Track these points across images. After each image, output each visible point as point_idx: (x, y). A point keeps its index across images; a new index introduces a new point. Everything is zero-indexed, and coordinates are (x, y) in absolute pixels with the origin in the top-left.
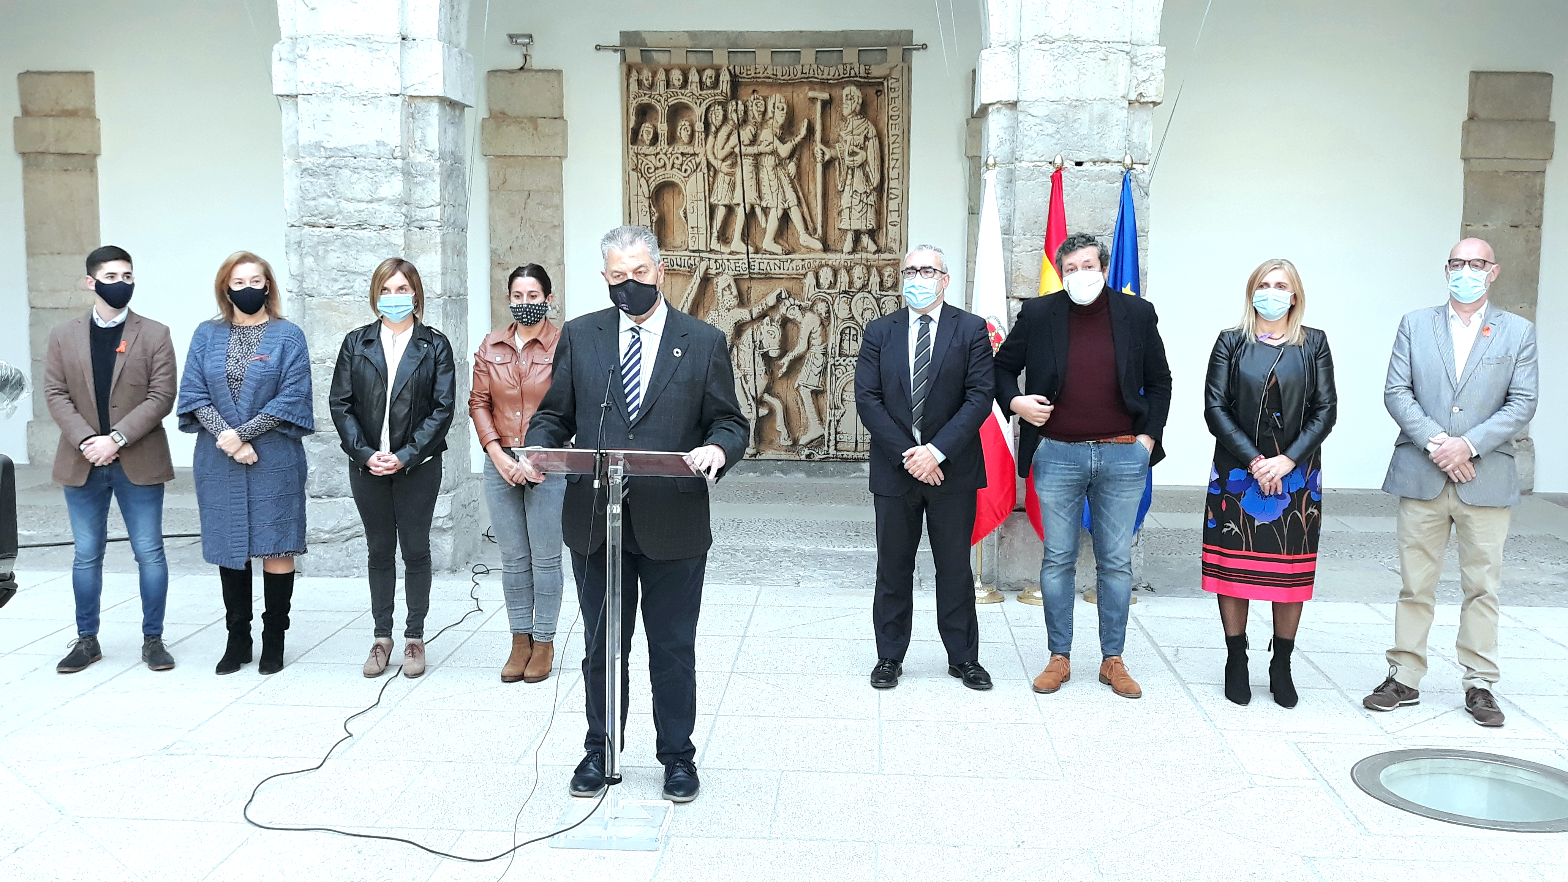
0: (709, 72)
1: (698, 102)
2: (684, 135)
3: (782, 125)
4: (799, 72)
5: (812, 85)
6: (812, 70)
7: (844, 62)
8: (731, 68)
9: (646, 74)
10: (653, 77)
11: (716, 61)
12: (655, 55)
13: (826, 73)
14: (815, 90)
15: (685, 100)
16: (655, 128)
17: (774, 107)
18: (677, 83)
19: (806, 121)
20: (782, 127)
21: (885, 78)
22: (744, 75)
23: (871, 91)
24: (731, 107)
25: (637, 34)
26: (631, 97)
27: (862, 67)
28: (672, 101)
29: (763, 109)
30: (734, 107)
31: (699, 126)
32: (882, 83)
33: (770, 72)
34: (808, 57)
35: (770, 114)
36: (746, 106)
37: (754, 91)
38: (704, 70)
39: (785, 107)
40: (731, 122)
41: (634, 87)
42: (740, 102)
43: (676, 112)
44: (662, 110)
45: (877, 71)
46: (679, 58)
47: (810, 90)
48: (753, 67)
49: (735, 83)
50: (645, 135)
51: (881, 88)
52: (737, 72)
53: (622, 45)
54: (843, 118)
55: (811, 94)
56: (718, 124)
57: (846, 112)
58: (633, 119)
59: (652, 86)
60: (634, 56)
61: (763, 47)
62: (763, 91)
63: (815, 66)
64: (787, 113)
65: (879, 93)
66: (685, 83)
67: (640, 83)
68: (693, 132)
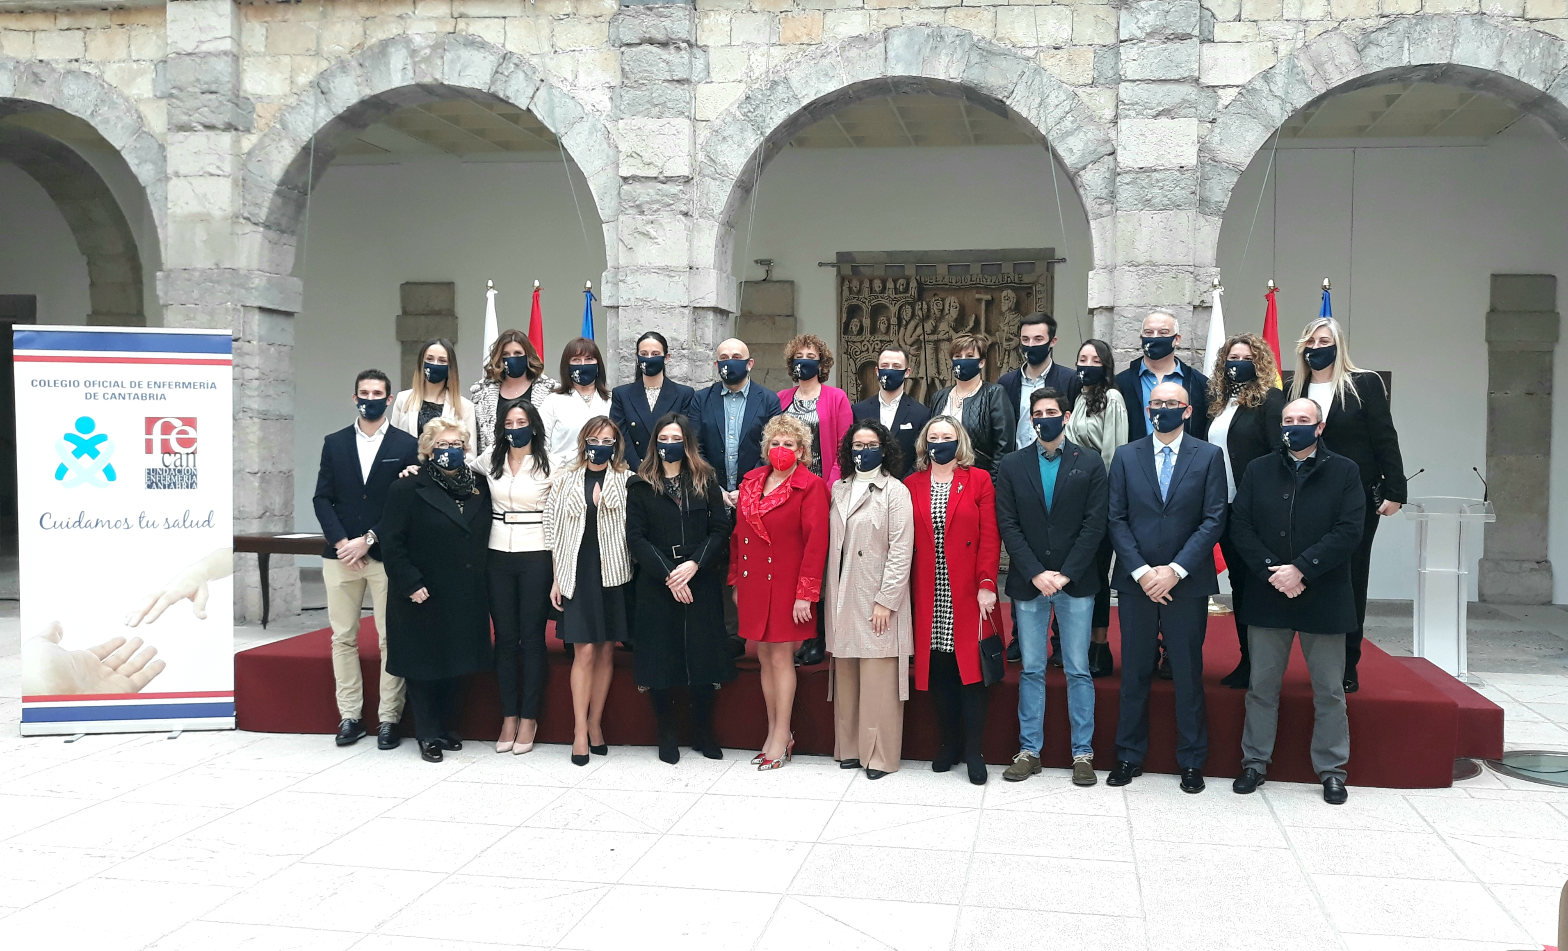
0: (901, 281)
1: (894, 302)
2: (883, 327)
3: (956, 319)
4: (969, 280)
5: (979, 290)
6: (978, 279)
7: (1003, 272)
8: (918, 278)
9: (855, 284)
10: (861, 285)
11: (906, 273)
12: (862, 269)
13: (989, 280)
14: (980, 293)
15: (884, 301)
16: (861, 322)
17: (950, 306)
18: (877, 289)
19: (974, 315)
20: (956, 320)
21: (1034, 283)
22: (928, 283)
23: (1023, 294)
24: (917, 307)
25: (849, 253)
26: (844, 299)
27: (1016, 276)
28: (874, 302)
29: (941, 308)
30: (920, 307)
31: (894, 321)
32: (1031, 288)
33: (946, 281)
34: (976, 269)
35: (947, 311)
36: (929, 306)
37: (935, 295)
38: (898, 279)
39: (958, 306)
40: (917, 318)
41: (846, 292)
42: (924, 303)
43: (877, 311)
44: (866, 309)
45: (1027, 279)
46: (880, 272)
47: (977, 293)
48: (934, 277)
49: (921, 289)
50: (854, 328)
51: (1030, 291)
52: (923, 280)
53: (838, 262)
54: (1002, 314)
55: (978, 296)
56: (908, 319)
57: (1004, 309)
58: (845, 316)
59: (859, 292)
60: (847, 270)
61: (943, 262)
62: (942, 295)
63: (981, 276)
64: (959, 310)
65: (1029, 294)
66: (883, 290)
67: (850, 289)
68: (889, 325)
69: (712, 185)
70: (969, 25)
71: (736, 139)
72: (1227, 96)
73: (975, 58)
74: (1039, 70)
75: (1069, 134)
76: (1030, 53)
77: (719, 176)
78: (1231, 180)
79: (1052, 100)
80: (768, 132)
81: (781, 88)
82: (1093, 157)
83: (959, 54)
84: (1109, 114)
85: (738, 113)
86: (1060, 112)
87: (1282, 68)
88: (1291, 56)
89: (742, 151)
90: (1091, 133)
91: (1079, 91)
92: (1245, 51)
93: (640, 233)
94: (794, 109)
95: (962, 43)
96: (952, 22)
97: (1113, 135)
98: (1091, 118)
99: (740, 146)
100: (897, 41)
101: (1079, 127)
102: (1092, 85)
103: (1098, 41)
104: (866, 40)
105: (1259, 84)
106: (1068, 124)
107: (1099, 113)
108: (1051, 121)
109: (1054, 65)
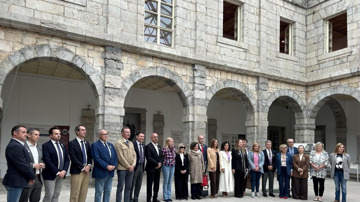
69: (124, 91)
70: (170, 69)
71: (129, 82)
72: (208, 88)
73: (171, 75)
74: (181, 79)
75: (186, 91)
76: (180, 76)
77: (125, 89)
78: (208, 102)
79: (183, 85)
80: (135, 82)
81: (137, 74)
82: (189, 95)
83: (169, 74)
84: (192, 88)
85: (129, 77)
86: (184, 87)
87: (215, 85)
88: (216, 83)
89: (130, 85)
90: (189, 91)
91: (188, 84)
92: (210, 81)
93: (110, 99)
94: (140, 78)
95: (169, 72)
96: (168, 68)
97: (192, 92)
98: (189, 89)
99: (129, 84)
100: (159, 69)
101: (187, 90)
102: (189, 83)
103: (190, 76)
104: (153, 68)
105: (212, 87)
106: (186, 89)
107: (190, 88)
108: (183, 88)
109: (184, 78)
